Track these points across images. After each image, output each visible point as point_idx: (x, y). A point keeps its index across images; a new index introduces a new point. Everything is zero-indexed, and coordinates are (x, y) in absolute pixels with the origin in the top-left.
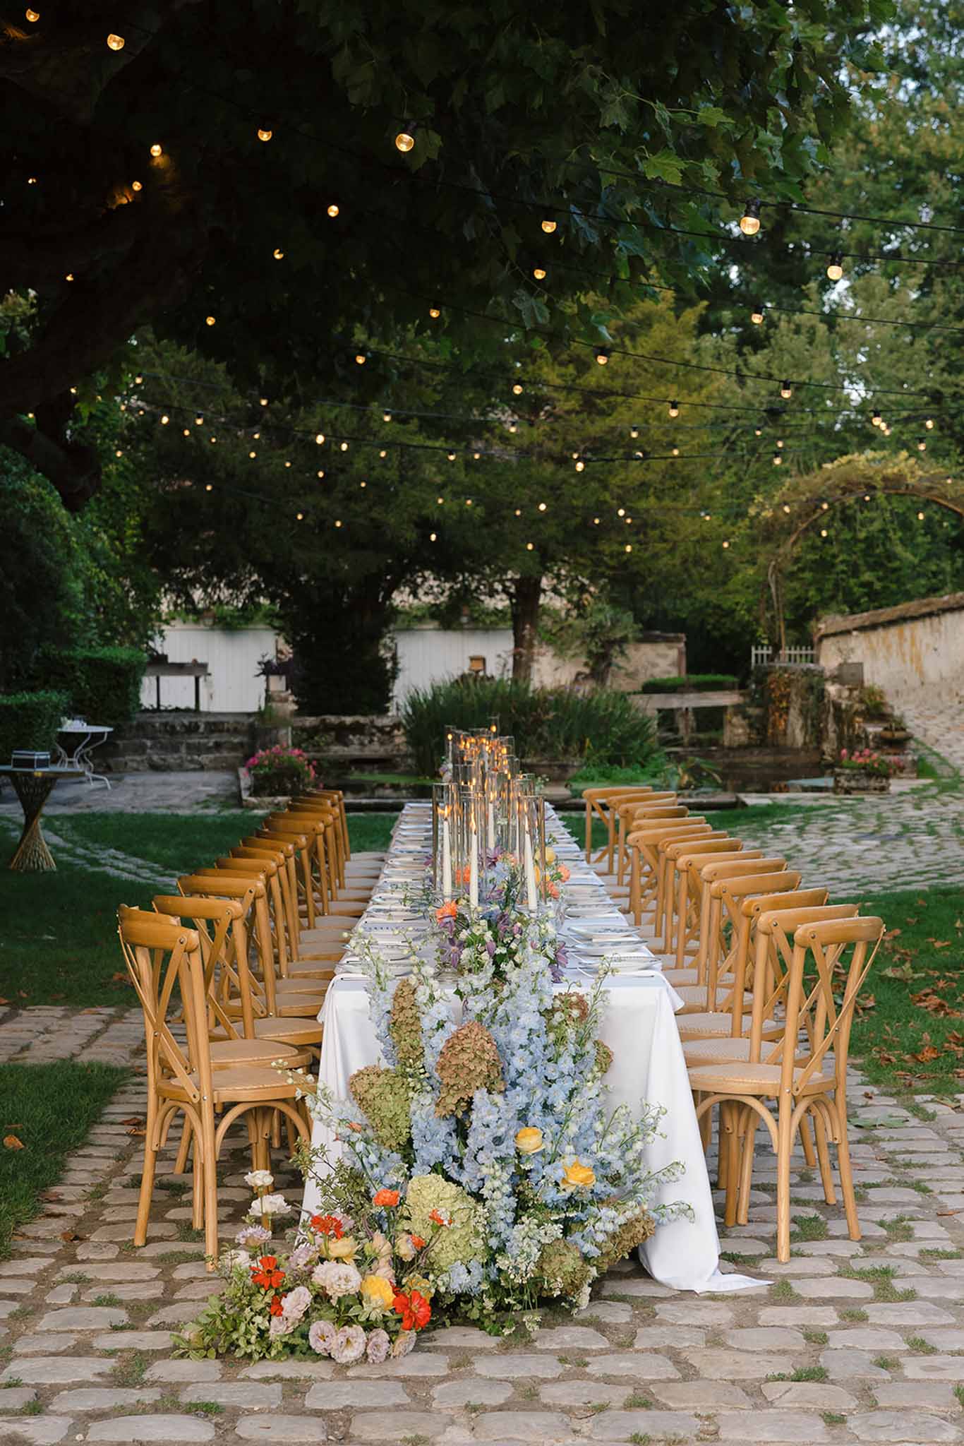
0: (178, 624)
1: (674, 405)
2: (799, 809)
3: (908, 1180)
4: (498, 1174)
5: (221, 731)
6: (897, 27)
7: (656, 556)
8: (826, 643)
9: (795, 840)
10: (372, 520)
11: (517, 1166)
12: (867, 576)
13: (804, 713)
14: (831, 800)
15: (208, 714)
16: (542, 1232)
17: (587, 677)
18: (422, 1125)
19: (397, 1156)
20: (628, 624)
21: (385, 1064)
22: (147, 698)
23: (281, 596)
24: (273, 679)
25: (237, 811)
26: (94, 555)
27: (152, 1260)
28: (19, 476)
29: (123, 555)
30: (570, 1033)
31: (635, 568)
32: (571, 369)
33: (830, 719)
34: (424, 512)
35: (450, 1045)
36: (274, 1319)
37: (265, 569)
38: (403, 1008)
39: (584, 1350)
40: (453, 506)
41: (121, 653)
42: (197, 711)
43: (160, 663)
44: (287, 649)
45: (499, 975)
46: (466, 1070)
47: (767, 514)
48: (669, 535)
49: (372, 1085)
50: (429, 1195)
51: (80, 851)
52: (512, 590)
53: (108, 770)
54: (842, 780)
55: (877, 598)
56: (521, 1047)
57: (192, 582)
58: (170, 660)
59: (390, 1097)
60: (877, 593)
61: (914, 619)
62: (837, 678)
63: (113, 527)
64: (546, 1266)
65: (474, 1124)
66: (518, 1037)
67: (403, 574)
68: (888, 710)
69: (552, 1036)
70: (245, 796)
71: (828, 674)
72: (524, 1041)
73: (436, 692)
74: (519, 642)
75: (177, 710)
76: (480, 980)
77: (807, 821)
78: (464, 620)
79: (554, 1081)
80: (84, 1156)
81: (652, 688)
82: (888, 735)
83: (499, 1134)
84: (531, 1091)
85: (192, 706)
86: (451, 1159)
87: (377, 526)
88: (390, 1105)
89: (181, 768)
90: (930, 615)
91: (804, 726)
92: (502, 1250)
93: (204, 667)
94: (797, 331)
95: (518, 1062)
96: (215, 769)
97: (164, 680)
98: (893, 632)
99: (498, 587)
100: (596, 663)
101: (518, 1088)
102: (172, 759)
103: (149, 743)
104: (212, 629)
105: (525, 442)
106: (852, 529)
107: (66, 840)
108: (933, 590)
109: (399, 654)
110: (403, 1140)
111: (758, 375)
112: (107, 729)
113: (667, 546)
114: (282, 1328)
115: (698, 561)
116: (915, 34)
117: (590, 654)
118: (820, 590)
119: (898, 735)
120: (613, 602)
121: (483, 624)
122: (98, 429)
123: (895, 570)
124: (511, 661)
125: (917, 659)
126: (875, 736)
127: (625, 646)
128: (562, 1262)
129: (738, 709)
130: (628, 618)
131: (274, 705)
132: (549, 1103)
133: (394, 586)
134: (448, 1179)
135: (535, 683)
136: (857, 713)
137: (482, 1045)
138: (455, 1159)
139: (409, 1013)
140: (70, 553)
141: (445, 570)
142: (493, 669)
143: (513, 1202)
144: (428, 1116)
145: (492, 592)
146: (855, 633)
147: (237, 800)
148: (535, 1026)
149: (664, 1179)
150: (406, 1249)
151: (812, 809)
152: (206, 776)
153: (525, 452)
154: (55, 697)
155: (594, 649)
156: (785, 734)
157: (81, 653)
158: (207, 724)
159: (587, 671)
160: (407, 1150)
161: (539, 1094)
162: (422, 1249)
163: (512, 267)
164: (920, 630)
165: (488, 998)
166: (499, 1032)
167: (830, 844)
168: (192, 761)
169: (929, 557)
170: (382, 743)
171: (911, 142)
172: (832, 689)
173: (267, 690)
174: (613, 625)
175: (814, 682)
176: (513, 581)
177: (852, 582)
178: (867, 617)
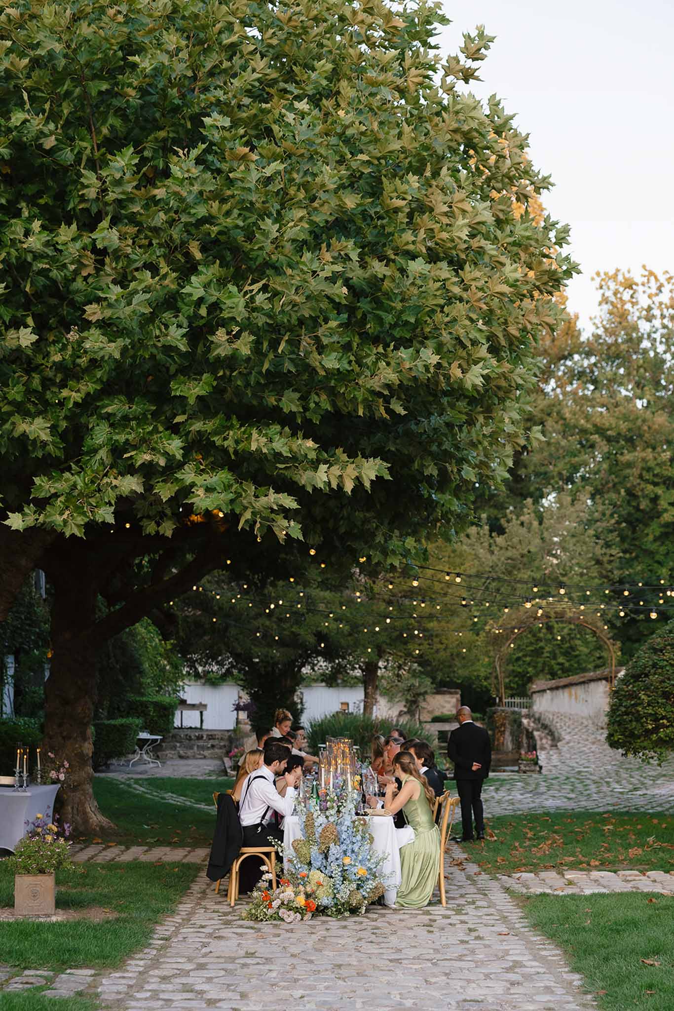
1: (448, 574)
2: (498, 780)
4: (337, 870)
5: (214, 739)
6: (583, 356)
7: (437, 651)
8: (535, 696)
9: (493, 794)
10: (292, 632)
11: (343, 868)
12: (561, 660)
13: (512, 734)
14: (516, 776)
15: (207, 730)
16: (350, 886)
17: (405, 713)
18: (314, 856)
19: (306, 866)
20: (428, 685)
21: (303, 838)
22: (177, 723)
23: (244, 669)
24: (241, 713)
25: (226, 778)
30: (360, 828)
31: (426, 658)
33: (524, 737)
34: (319, 629)
35: (323, 830)
36: (269, 909)
37: (236, 656)
38: (309, 820)
40: (334, 626)
41: (166, 699)
42: (201, 728)
43: (183, 704)
44: (247, 698)
45: (339, 811)
46: (328, 838)
48: (444, 641)
49: (298, 844)
50: (316, 876)
51: (155, 794)
52: (364, 668)
53: (158, 758)
54: (523, 768)
56: (345, 832)
57: (198, 661)
58: (188, 702)
59: (304, 848)
60: (565, 669)
61: (576, 684)
64: (351, 898)
65: (330, 854)
66: (344, 828)
67: (306, 657)
69: (355, 829)
70: (229, 771)
72: (346, 830)
74: (366, 693)
75: (191, 728)
76: (333, 812)
77: (501, 785)
78: (339, 681)
79: (355, 843)
81: (436, 720)
83: (337, 858)
84: (348, 845)
85: (199, 726)
87: (295, 635)
88: (304, 850)
89: (194, 757)
90: (584, 683)
91: (512, 740)
92: (338, 893)
93: (205, 706)
94: (522, 524)
95: (344, 836)
96: (211, 758)
97: (186, 713)
99: (356, 666)
100: (411, 705)
101: (344, 844)
102: (190, 753)
103: (178, 745)
104: (204, 684)
107: (147, 788)
109: (304, 700)
110: (308, 861)
111: (501, 548)
112: (159, 737)
113: (443, 646)
116: (593, 360)
117: (407, 702)
118: (534, 667)
121: (349, 683)
123: (576, 656)
124: (362, 705)
127: (427, 696)
128: (356, 898)
130: (428, 681)
131: (241, 726)
132: (353, 849)
133: (303, 665)
134: (322, 872)
135: (376, 717)
137: (333, 831)
138: (324, 866)
139: (311, 822)
141: (329, 655)
142: (353, 709)
143: (341, 878)
144: (316, 853)
145: (354, 669)
146: (547, 691)
147: (225, 772)
149: (390, 876)
150: (309, 889)
151: (505, 780)
152: (208, 762)
154: (137, 721)
155: (409, 697)
156: (503, 743)
157: (147, 699)
158: (208, 735)
159: (405, 710)
160: (309, 864)
161: (350, 847)
162: (314, 892)
164: (579, 691)
165: (335, 817)
166: (338, 828)
167: (509, 795)
168: (200, 754)
171: (587, 418)
172: (525, 721)
173: (237, 719)
174: (420, 685)
175: (516, 717)
176: (364, 663)
177: (552, 662)
178: (553, 683)
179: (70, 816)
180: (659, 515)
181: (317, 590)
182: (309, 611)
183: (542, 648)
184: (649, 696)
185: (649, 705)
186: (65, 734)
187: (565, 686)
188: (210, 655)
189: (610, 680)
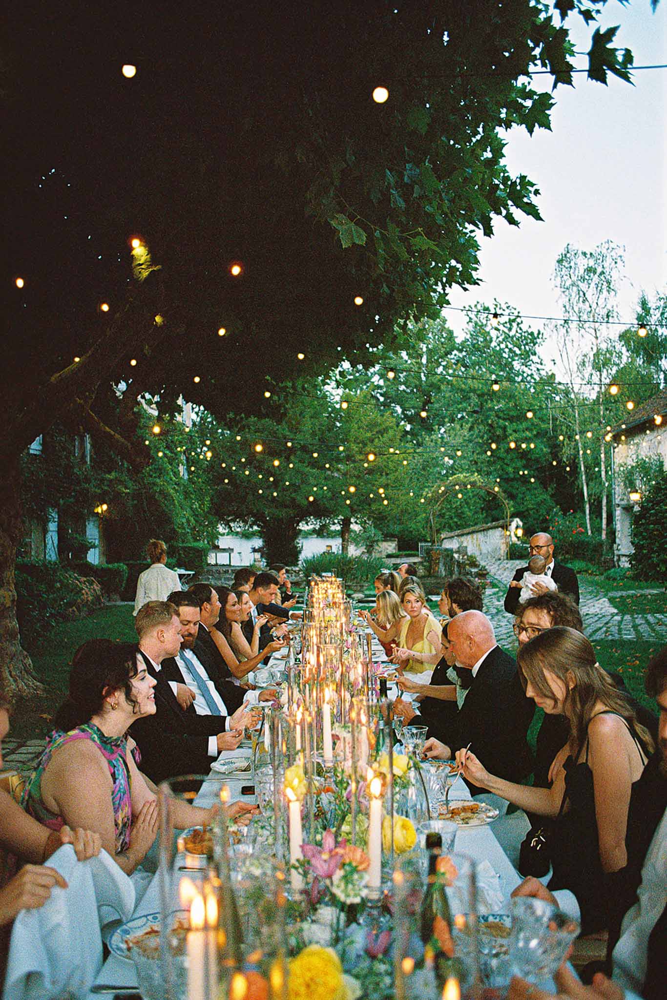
0: (225, 537)
8: (445, 541)
12: (455, 520)
13: (445, 564)
17: (366, 553)
20: (379, 535)
22: (211, 561)
24: (256, 554)
29: (204, 511)
33: (456, 566)
37: (254, 516)
41: (202, 545)
42: (230, 565)
43: (216, 548)
44: (262, 544)
52: (341, 523)
55: (458, 527)
57: (231, 521)
58: (220, 547)
60: (459, 526)
61: (477, 532)
62: (458, 552)
63: (200, 500)
67: (303, 515)
68: (477, 563)
71: (453, 550)
73: (314, 558)
74: (343, 541)
75: (224, 565)
78: (325, 534)
81: (389, 556)
82: (481, 572)
85: (228, 563)
90: (483, 530)
91: (445, 570)
93: (234, 550)
97: (218, 554)
98: (469, 537)
99: (336, 521)
100: (369, 548)
103: (210, 577)
104: (241, 538)
106: (450, 504)
108: (476, 524)
109: (302, 545)
112: (193, 572)
115: (407, 511)
117: (367, 545)
118: (441, 524)
119: (485, 572)
120: (375, 527)
121: (332, 535)
123: (464, 518)
124: (341, 547)
125: (478, 545)
126: (475, 572)
127: (378, 543)
129: (421, 563)
130: (380, 533)
131: (257, 563)
133: (300, 521)
135: (349, 555)
136: (467, 564)
141: (318, 516)
142: (334, 550)
145: (334, 524)
146: (457, 537)
153: (345, 474)
156: (438, 572)
157: (186, 545)
159: (366, 551)
164: (480, 536)
169: (475, 513)
170: (296, 576)
172: (456, 556)
173: (254, 558)
174: (375, 536)
175: (449, 553)
176: (341, 519)
177: (451, 521)
178: (458, 532)
181: (308, 468)
182: (303, 482)
187: (468, 534)
188: (239, 516)
189: (505, 527)
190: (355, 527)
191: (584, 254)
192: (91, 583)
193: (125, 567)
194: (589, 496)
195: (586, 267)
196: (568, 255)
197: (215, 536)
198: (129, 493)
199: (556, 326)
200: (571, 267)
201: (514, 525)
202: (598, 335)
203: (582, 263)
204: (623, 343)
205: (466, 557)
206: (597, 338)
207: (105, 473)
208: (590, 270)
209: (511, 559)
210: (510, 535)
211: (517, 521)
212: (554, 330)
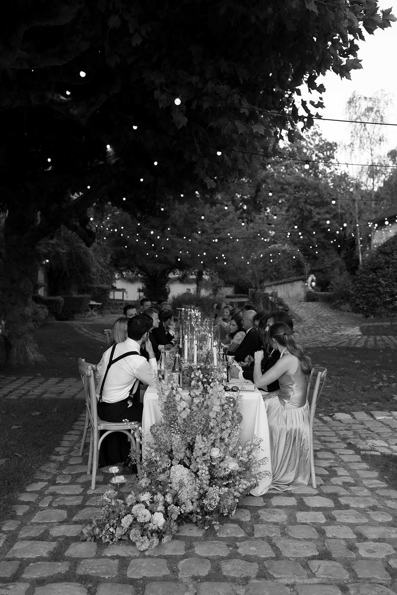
0: (119, 281)
3: (327, 448)
4: (204, 468)
8: (266, 288)
11: (211, 464)
12: (275, 273)
13: (263, 303)
15: (126, 301)
16: (220, 490)
17: (212, 294)
18: (176, 446)
19: (166, 456)
20: (222, 282)
21: (163, 421)
22: (111, 297)
23: (143, 274)
24: (141, 293)
26: (100, 263)
27: (81, 484)
28: (81, 243)
29: (107, 264)
32: (211, 224)
33: (270, 305)
34: (177, 255)
36: (118, 528)
37: (140, 268)
38: (170, 402)
39: (236, 538)
40: (184, 254)
41: (105, 286)
42: (123, 300)
43: (114, 289)
44: (144, 286)
45: (205, 390)
46: (195, 428)
47: (255, 258)
48: (233, 262)
49: (158, 430)
50: (178, 474)
51: (91, 333)
52: (197, 274)
53: (101, 313)
55: (277, 278)
56: (213, 418)
57: (123, 270)
58: (117, 288)
59: (164, 435)
61: (287, 283)
62: (272, 295)
63: (105, 257)
64: (221, 502)
65: (196, 448)
66: (213, 415)
67: (172, 269)
68: (284, 303)
69: (223, 413)
71: (269, 294)
72: (215, 416)
73: (179, 296)
74: (198, 286)
75: (118, 300)
76: (198, 392)
79: (224, 430)
80: (69, 434)
81: (228, 297)
82: (284, 309)
83: (205, 452)
84: (216, 434)
85: (122, 298)
86: (186, 458)
87: (166, 258)
88: (164, 438)
89: (118, 313)
90: (291, 282)
91: (264, 307)
92: (205, 495)
93: (125, 290)
97: (116, 293)
98: (282, 286)
99: (193, 273)
100: (215, 291)
101: (212, 434)
102: (116, 311)
103: (111, 307)
105: (200, 240)
107: (88, 330)
108: (289, 277)
109: (170, 288)
110: (169, 450)
112: (101, 304)
113: (233, 264)
114: (120, 532)
115: (240, 268)
117: (213, 289)
118: (264, 276)
120: (219, 277)
121: (190, 282)
122: (102, 234)
123: (281, 272)
124: (196, 290)
125: (288, 292)
127: (221, 288)
128: (227, 501)
130: (222, 281)
132: (222, 438)
133: (169, 272)
134: (185, 466)
135: (201, 296)
136: (277, 304)
137: (201, 419)
138: (188, 458)
139: (173, 403)
140: (92, 261)
141: (181, 269)
142: (192, 292)
143: (209, 477)
144: (179, 443)
145: (192, 274)
146: (273, 286)
148: (218, 411)
149: (261, 463)
150: (169, 498)
153: (200, 242)
154: (88, 296)
157: (95, 286)
160: (170, 454)
161: (219, 435)
163: (206, 170)
164: (289, 286)
165: (201, 398)
169: (289, 269)
171: (283, 179)
172: (270, 298)
173: (139, 296)
174: (219, 283)
175: (266, 296)
176: (197, 272)
177: (271, 275)
178: (275, 282)
179: (15, 355)
180: (312, 218)
183: (267, 269)
184: (385, 281)
185: (386, 286)
186: (12, 301)
187: (281, 284)
188: (129, 268)
189: (305, 280)
190: (206, 277)
191: (366, 98)
192: (43, 308)
193: (63, 299)
194: (363, 261)
195: (366, 107)
196: (355, 99)
197: (113, 280)
198: (65, 252)
199: (345, 146)
200: (356, 107)
201: (310, 279)
202: (373, 153)
203: (364, 105)
204: (390, 158)
205: (276, 299)
206: (372, 155)
207: (49, 239)
208: (370, 109)
209: (308, 301)
210: (307, 286)
211: (312, 277)
212: (344, 149)
